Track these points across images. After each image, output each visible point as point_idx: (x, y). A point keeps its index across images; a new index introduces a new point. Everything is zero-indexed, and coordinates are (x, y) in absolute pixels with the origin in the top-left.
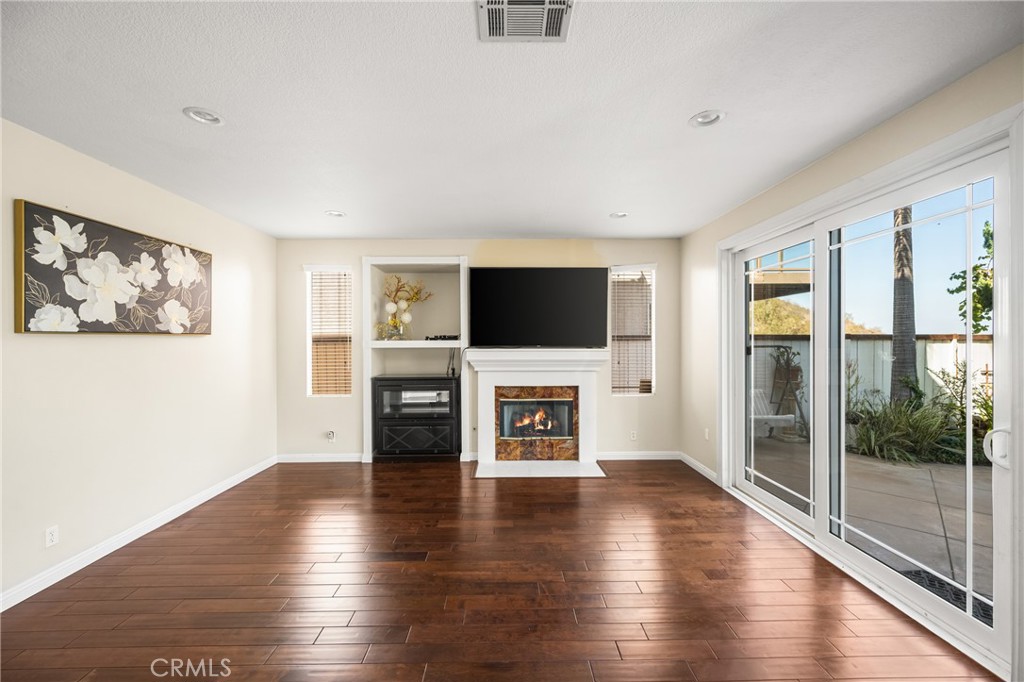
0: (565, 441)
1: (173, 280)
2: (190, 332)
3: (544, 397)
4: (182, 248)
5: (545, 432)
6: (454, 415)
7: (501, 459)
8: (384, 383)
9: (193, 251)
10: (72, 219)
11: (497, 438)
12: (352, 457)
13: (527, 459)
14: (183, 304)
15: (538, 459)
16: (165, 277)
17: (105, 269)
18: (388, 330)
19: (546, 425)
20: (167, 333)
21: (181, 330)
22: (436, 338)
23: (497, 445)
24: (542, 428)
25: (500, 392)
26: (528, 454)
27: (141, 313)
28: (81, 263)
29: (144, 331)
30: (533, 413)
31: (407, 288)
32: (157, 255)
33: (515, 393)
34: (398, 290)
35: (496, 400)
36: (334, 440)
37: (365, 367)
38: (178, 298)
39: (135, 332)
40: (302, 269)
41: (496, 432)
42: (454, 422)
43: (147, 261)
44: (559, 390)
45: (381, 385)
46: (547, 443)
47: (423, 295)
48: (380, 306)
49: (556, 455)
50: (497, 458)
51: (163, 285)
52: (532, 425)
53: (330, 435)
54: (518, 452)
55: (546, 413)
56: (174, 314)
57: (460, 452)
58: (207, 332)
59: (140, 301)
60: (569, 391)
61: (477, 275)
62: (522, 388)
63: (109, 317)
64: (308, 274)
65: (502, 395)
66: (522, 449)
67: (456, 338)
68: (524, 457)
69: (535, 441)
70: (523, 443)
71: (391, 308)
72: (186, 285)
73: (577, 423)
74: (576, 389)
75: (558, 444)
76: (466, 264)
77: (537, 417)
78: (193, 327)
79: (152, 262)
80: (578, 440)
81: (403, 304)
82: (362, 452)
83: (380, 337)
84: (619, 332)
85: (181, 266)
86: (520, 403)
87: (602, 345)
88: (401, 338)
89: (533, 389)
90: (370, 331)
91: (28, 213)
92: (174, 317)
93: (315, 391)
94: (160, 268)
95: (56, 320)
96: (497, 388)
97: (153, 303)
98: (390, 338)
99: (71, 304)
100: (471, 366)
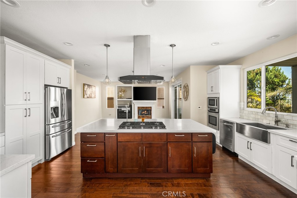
0: (149, 116)
5: (146, 115)
6: (131, 112)
7: (139, 119)
9: (94, 86)
11: (138, 116)
17: (88, 90)
18: (120, 97)
19: (146, 113)
22: (128, 99)
30: (144, 112)
31: (123, 90)
34: (121, 90)
35: (138, 109)
41: (138, 114)
44: (148, 108)
47: (126, 91)
48: (118, 93)
49: (148, 118)
51: (92, 92)
53: (110, 115)
54: (141, 118)
55: (146, 111)
58: (95, 98)
61: (135, 88)
62: (142, 107)
64: (107, 88)
67: (131, 99)
70: (142, 116)
71: (120, 93)
72: (94, 91)
73: (151, 113)
74: (151, 107)
76: (133, 86)
80: (151, 116)
81: (122, 93)
83: (118, 98)
84: (159, 98)
85: (93, 88)
86: (142, 110)
87: (156, 100)
88: (122, 99)
89: (144, 107)
90: (117, 97)
91: (84, 85)
92: (93, 96)
93: (108, 108)
94: (92, 89)
95: (86, 96)
96: (138, 107)
97: (91, 94)
98: (120, 99)
99: (86, 94)
100: (134, 103)
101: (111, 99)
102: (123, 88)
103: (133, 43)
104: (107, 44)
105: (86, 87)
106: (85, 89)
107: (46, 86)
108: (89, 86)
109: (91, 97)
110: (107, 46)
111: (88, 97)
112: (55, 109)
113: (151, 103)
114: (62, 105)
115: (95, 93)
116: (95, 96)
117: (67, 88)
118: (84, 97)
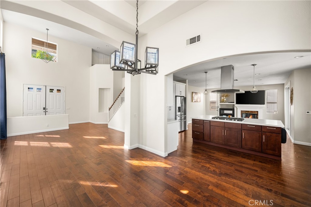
9: (200, 93)
22: (230, 103)
25: (242, 111)
31: (225, 95)
35: (241, 113)
37: (218, 107)
44: (254, 112)
45: (221, 109)
47: (228, 96)
48: (221, 98)
51: (198, 97)
58: (200, 102)
60: (256, 112)
62: (246, 111)
67: (234, 103)
71: (222, 98)
74: (258, 112)
81: (225, 97)
83: (221, 102)
84: (268, 102)
85: (199, 95)
86: (246, 114)
87: (264, 104)
88: (224, 103)
89: (249, 111)
90: (219, 101)
91: (193, 93)
92: (199, 100)
95: (193, 101)
97: (197, 99)
98: (222, 102)
99: (194, 99)
100: (236, 107)
103: (221, 69)
104: (206, 71)
105: (194, 94)
106: (193, 96)
107: (176, 96)
108: (196, 93)
109: (197, 102)
110: (206, 72)
111: (195, 102)
112: (179, 108)
113: (258, 107)
114: (182, 106)
115: (200, 98)
116: (200, 100)
117: (184, 97)
118: (192, 102)
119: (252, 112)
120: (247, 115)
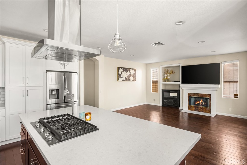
0: (207, 108)
1: (131, 74)
2: (133, 81)
3: (201, 96)
4: (132, 69)
6: (178, 98)
7: (189, 110)
8: (164, 91)
9: (134, 69)
10: (122, 68)
11: (188, 105)
12: (158, 105)
13: (196, 111)
14: (132, 77)
15: (199, 111)
16: (130, 73)
17: (124, 73)
18: (165, 80)
19: (203, 104)
20: (130, 81)
21: (132, 81)
22: (175, 82)
23: (188, 106)
24: (202, 104)
25: (189, 94)
26: (196, 109)
27: (128, 78)
28: (122, 73)
29: (128, 81)
31: (170, 71)
32: (129, 70)
33: (193, 95)
34: (168, 72)
35: (188, 96)
36: (155, 101)
37: (161, 87)
38: (132, 76)
39: (127, 81)
40: (150, 69)
41: (188, 103)
42: (178, 100)
43: (128, 71)
44: (205, 95)
45: (163, 91)
46: (202, 108)
47: (173, 72)
48: (163, 75)
49: (204, 111)
50: (188, 109)
51: (130, 74)
52: (199, 104)
53: (155, 100)
54: (194, 109)
55: (203, 100)
56: (131, 78)
57: (179, 106)
58: (135, 81)
59: (128, 77)
60: (208, 95)
61: (183, 67)
62: (195, 94)
63: (125, 79)
64: (151, 70)
65: (190, 95)
66: (195, 108)
67: (179, 82)
68: (195, 110)
69: (198, 107)
70: (195, 107)
71: (166, 75)
72: (133, 74)
73: (210, 104)
74: (210, 95)
75: (205, 108)
76: (181, 65)
77: (201, 102)
78: (134, 80)
79: (129, 71)
80: (210, 108)
81: (168, 75)
82: (160, 104)
83: (164, 82)
84: (226, 80)
85: (132, 71)
86: (194, 97)
87: (219, 83)
88: (168, 81)
90: (162, 80)
91: (118, 68)
93: (152, 92)
94: (130, 72)
95: (121, 80)
96: (188, 93)
98: (166, 82)
99: (122, 78)
100: (182, 88)
101: (155, 82)
102: (169, 69)
105: (121, 70)
107: (48, 72)
108: (125, 69)
111: (124, 81)
113: (210, 88)
115: (134, 76)
118: (118, 81)
119: (203, 95)
120: (196, 99)
